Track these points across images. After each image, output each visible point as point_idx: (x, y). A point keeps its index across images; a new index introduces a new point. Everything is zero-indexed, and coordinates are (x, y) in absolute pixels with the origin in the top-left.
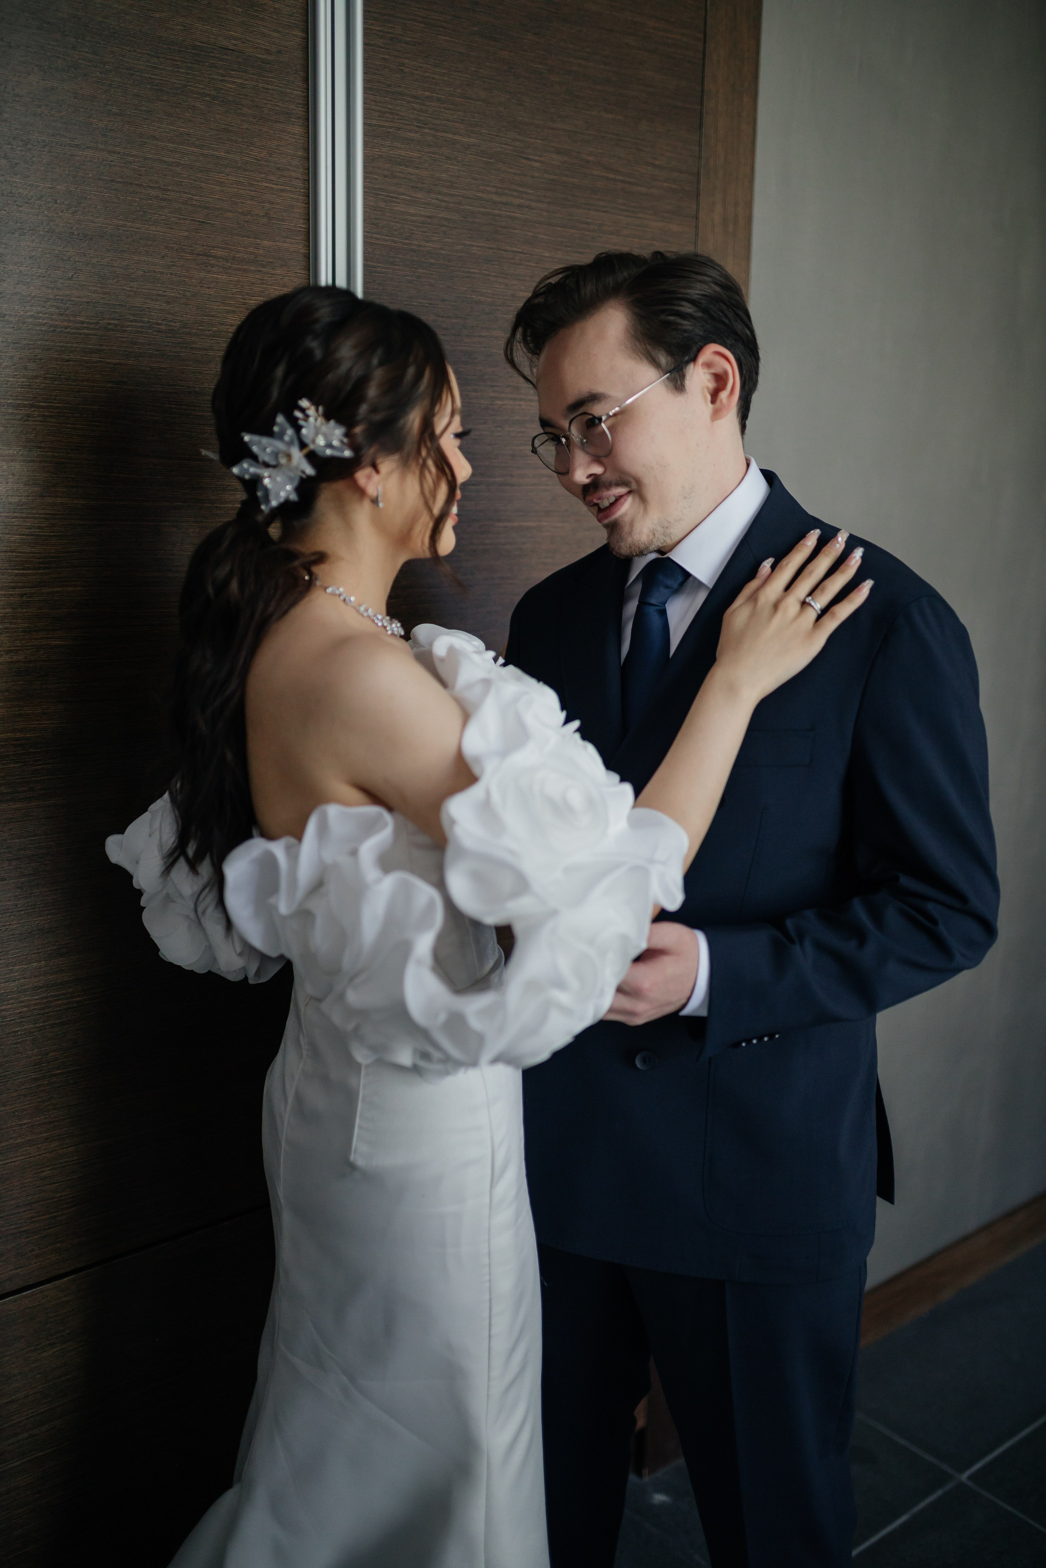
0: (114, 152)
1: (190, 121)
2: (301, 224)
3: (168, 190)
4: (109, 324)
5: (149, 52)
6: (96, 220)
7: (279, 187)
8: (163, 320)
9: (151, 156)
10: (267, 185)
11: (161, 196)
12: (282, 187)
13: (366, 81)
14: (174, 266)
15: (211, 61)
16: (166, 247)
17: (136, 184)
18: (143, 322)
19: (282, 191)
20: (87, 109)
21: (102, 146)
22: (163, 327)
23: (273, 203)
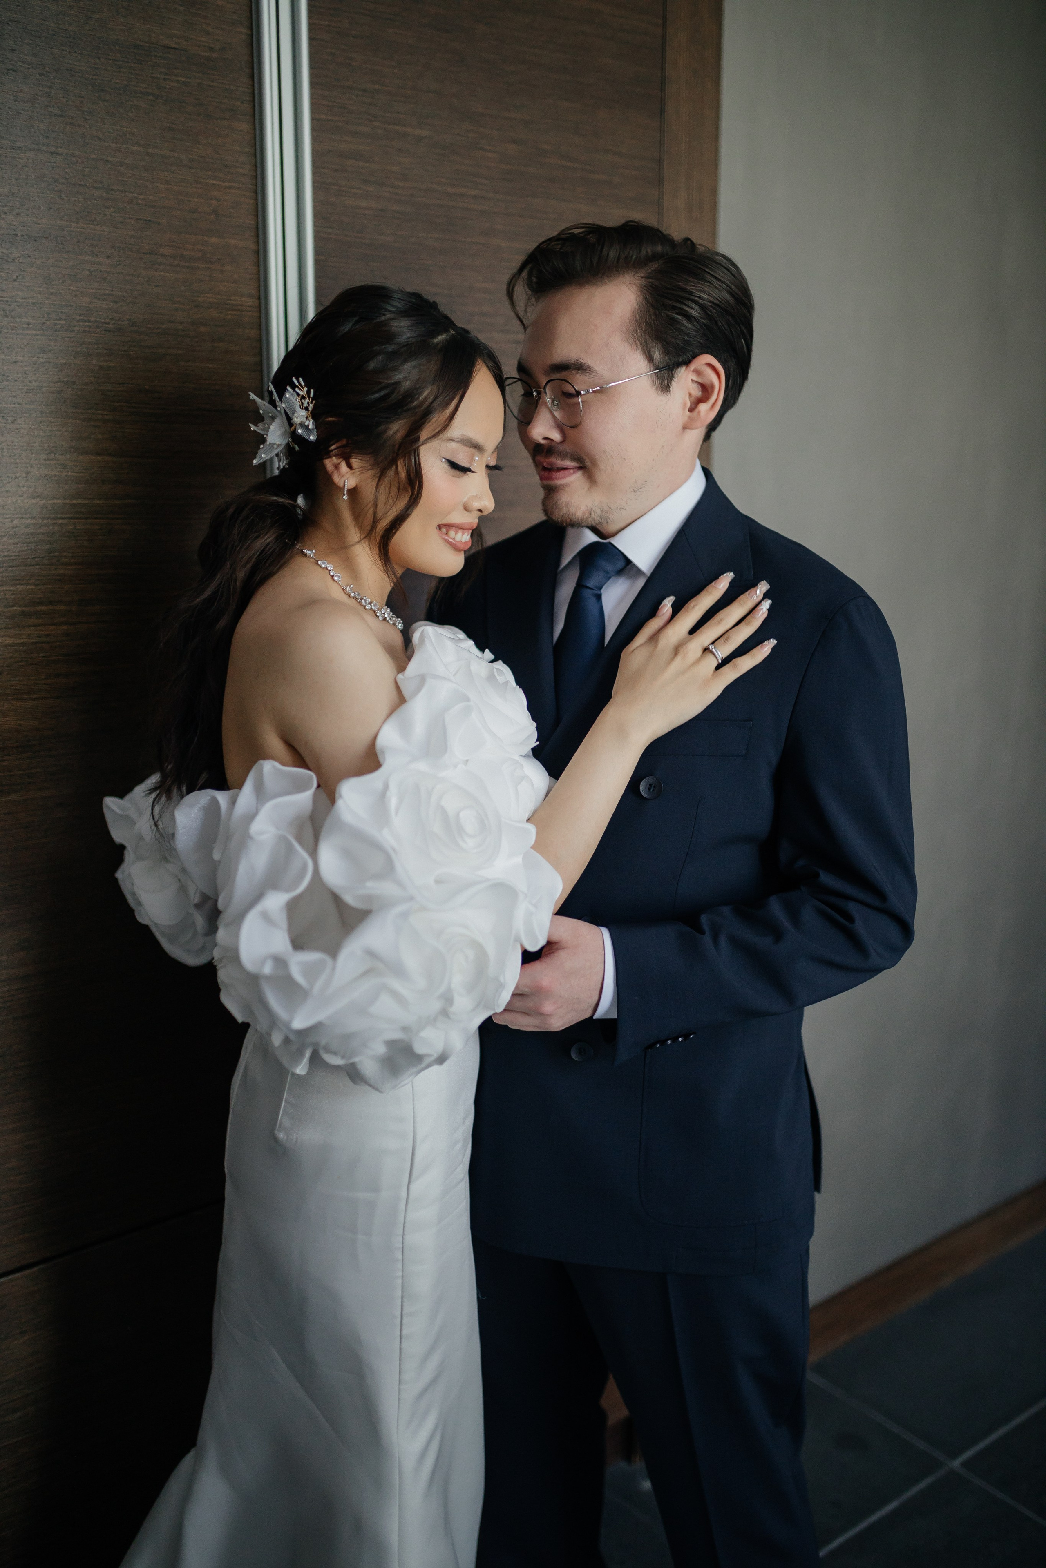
0: (56, 153)
1: (133, 120)
2: (250, 221)
3: (112, 190)
4: (56, 324)
5: (90, 53)
6: (40, 222)
7: (226, 184)
8: (112, 319)
9: (94, 156)
10: (214, 182)
11: (105, 195)
12: (230, 184)
13: (312, 76)
14: (120, 265)
15: (154, 60)
16: (112, 247)
17: (80, 185)
18: (89, 321)
19: (230, 187)
20: (28, 111)
21: (44, 148)
22: (111, 326)
23: (218, 200)
